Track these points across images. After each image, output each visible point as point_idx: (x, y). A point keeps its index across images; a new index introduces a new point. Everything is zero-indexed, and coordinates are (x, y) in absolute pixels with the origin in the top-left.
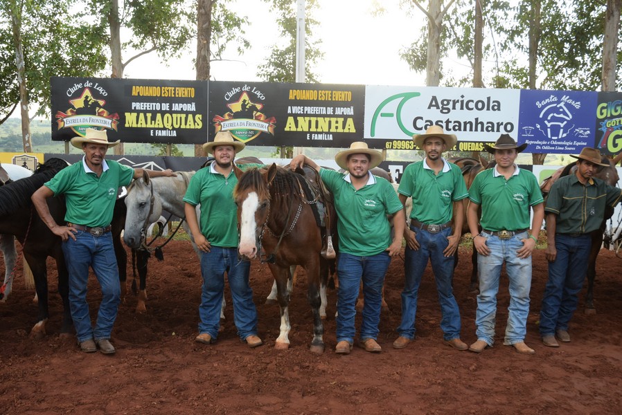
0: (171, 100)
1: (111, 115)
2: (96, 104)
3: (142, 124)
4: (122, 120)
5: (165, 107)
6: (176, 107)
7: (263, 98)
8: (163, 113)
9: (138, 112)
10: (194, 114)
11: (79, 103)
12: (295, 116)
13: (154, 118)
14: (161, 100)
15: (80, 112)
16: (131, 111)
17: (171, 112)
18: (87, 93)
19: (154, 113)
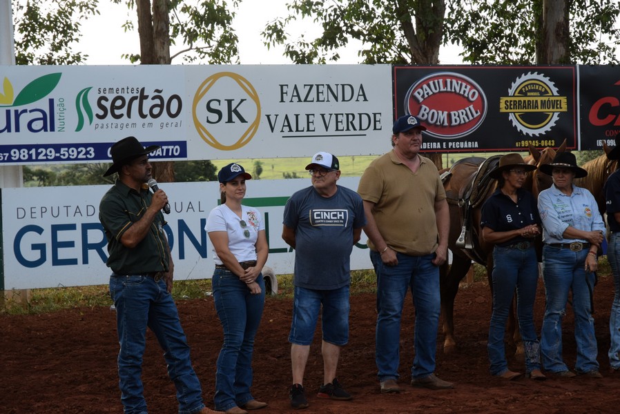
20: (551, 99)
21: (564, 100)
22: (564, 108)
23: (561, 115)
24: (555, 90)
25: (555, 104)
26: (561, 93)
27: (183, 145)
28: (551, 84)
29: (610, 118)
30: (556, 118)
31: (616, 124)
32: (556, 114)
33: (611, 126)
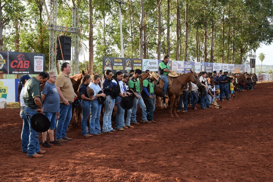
1: (111, 67)
3: (115, 69)
7: (131, 62)
8: (118, 66)
9: (115, 66)
10: (122, 66)
12: (135, 66)
17: (119, 66)
20: (2, 60)
21: (5, 60)
22: (5, 63)
23: (4, 64)
24: (3, 58)
25: (3, 62)
26: (4, 59)
28: (2, 56)
29: (16, 66)
30: (3, 65)
31: (17, 68)
32: (3, 64)
33: (16, 68)
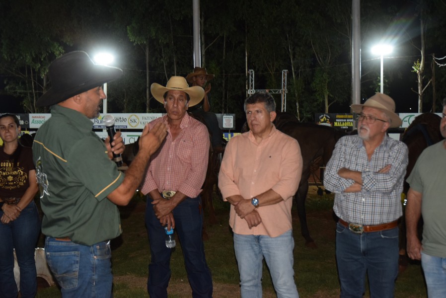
0: (346, 119)
1: (331, 123)
2: (327, 120)
3: (339, 125)
4: (334, 124)
5: (345, 120)
6: (348, 120)
9: (338, 122)
10: (352, 122)
11: (322, 120)
13: (342, 123)
14: (344, 119)
15: (323, 122)
16: (336, 121)
18: (325, 117)
19: (342, 122)
27: (127, 126)
